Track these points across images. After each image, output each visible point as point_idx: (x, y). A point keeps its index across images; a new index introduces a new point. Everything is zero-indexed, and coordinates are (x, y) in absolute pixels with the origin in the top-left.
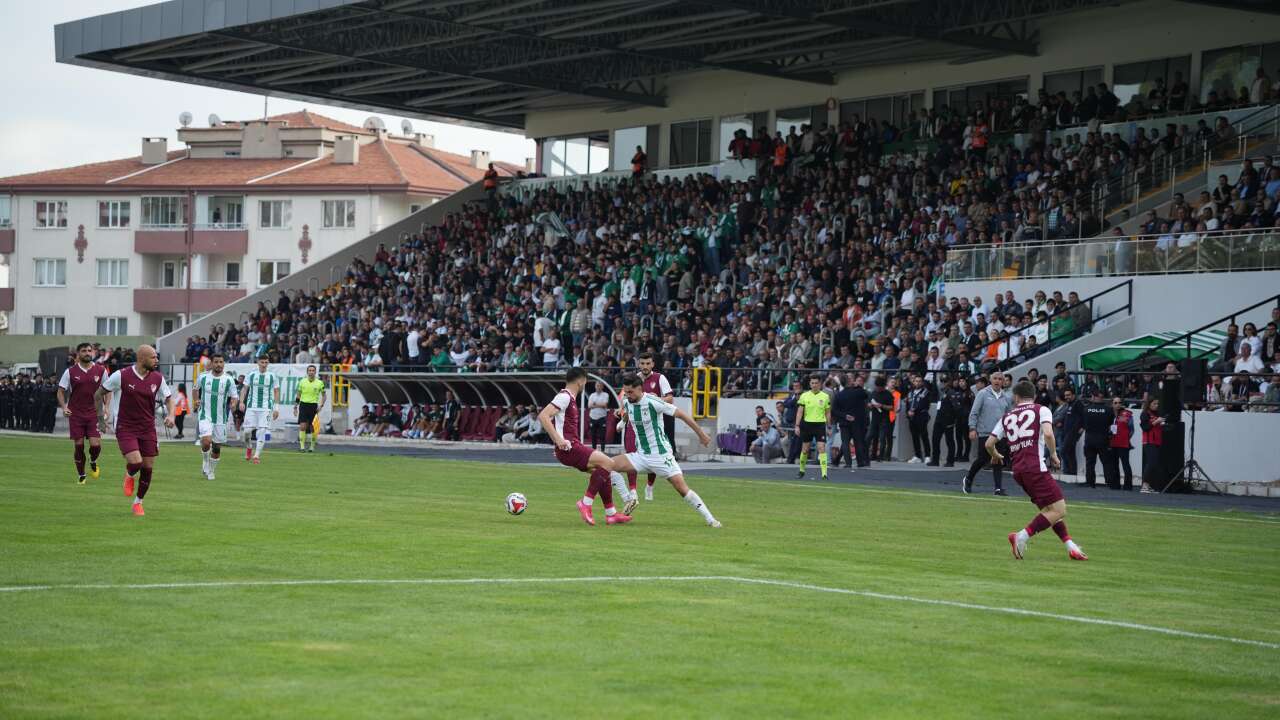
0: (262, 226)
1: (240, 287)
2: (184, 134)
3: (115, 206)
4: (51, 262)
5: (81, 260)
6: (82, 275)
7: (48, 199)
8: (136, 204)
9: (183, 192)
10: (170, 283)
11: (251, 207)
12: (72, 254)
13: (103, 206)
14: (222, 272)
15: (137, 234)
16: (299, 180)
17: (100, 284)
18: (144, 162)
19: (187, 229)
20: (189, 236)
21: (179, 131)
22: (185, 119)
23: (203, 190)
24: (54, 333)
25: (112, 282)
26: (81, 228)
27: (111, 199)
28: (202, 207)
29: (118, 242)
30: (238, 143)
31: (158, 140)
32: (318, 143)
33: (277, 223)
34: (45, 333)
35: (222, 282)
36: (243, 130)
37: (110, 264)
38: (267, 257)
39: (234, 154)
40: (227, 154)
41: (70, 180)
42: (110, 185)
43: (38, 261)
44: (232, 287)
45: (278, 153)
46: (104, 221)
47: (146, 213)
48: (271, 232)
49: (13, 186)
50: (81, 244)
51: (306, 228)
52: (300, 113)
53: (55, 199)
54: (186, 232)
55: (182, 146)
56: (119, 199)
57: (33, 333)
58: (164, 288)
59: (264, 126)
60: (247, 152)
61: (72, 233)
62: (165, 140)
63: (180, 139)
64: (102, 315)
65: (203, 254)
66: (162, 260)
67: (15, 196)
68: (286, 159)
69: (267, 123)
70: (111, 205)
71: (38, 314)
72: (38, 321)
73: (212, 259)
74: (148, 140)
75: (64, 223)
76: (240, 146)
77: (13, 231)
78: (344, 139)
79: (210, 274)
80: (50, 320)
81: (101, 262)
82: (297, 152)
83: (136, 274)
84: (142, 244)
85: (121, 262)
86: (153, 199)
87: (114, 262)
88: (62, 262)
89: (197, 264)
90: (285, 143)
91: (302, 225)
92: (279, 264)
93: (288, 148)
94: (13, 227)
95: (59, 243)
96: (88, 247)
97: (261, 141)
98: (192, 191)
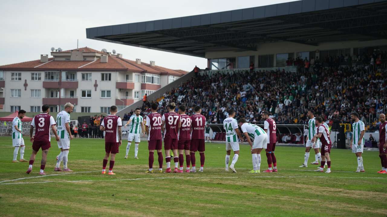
0: (82, 80)
1: (74, 98)
2: (53, 54)
3: (36, 74)
4: (16, 90)
5: (26, 90)
6: (26, 94)
7: (15, 72)
8: (43, 74)
9: (58, 70)
10: (52, 96)
11: (79, 75)
12: (23, 88)
13: (33, 74)
14: (69, 94)
15: (44, 82)
16: (93, 67)
17: (31, 96)
18: (41, 61)
19: (59, 81)
20: (60, 83)
21: (51, 53)
22: (53, 49)
23: (64, 70)
24: (37, 111)
25: (35, 96)
26: (26, 80)
27: (35, 72)
28: (64, 74)
29: (38, 85)
30: (70, 56)
31: (46, 55)
32: (94, 56)
33: (87, 79)
34: (34, 111)
35: (69, 96)
36: (71, 53)
37: (35, 91)
38: (84, 89)
39: (68, 59)
40: (66, 59)
41: (21, 67)
42: (35, 68)
43: (12, 90)
44: (72, 98)
45: (82, 59)
46: (33, 78)
47: (46, 76)
48: (85, 82)
49: (4, 68)
50: (26, 85)
51: (96, 81)
52: (85, 48)
53: (18, 72)
54: (59, 82)
55: (52, 57)
56: (37, 72)
57: (30, 112)
58: (50, 98)
59: (78, 52)
60: (72, 59)
61: (22, 82)
62: (48, 55)
63: (51, 55)
64: (32, 105)
65: (64, 88)
66: (51, 90)
67: (5, 72)
68: (85, 61)
69: (78, 51)
70: (35, 74)
71: (12, 105)
72: (12, 107)
73: (66, 90)
74: (42, 55)
75: (20, 79)
76: (70, 57)
77: (4, 82)
78: (103, 55)
79: (66, 94)
80: (16, 107)
81: (32, 90)
82: (88, 59)
83: (43, 94)
84: (45, 85)
85: (38, 90)
86: (48, 72)
87: (36, 90)
88: (20, 90)
89: (62, 91)
90: (84, 56)
91: (95, 80)
92: (88, 91)
93: (85, 58)
94: (4, 80)
95: (19, 85)
96: (28, 86)
97: (77, 56)
98: (61, 70)
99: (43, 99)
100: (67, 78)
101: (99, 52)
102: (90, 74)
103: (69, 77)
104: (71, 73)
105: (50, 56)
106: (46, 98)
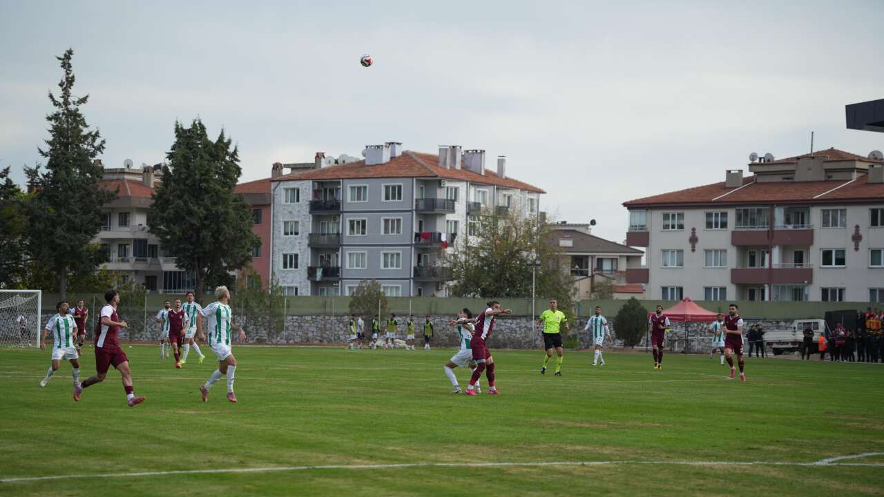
0: (823, 226)
1: (804, 267)
2: (754, 167)
3: (717, 215)
4: (673, 252)
5: (693, 250)
6: (695, 260)
7: (670, 212)
8: (732, 215)
9: (766, 205)
10: (752, 264)
11: (816, 215)
12: (687, 247)
13: (709, 215)
14: (792, 257)
15: (733, 233)
16: (850, 195)
17: (706, 265)
18: (727, 186)
19: (768, 229)
20: (771, 233)
21: (750, 165)
22: (753, 157)
23: (780, 203)
25: (715, 265)
26: (694, 230)
27: (714, 211)
28: (779, 214)
29: (720, 239)
30: (793, 172)
31: (737, 172)
32: (852, 170)
33: (835, 224)
35: (791, 264)
36: (797, 163)
37: (713, 253)
38: (827, 247)
39: (788, 179)
40: (784, 179)
41: (684, 199)
42: (714, 202)
43: (664, 251)
44: (798, 267)
45: (822, 177)
46: (709, 225)
47: (739, 218)
48: (830, 231)
49: (649, 204)
50: (693, 240)
51: (857, 227)
52: (829, 150)
53: (676, 212)
54: (768, 231)
55: (752, 174)
56: (719, 211)
58: (748, 267)
59: (812, 160)
60: (797, 178)
61: (687, 233)
62: (742, 171)
63: (750, 170)
64: (708, 285)
65: (780, 246)
66: (749, 249)
67: (650, 211)
68: (828, 182)
69: (813, 158)
70: (714, 215)
71: (665, 285)
72: (664, 289)
73: (785, 249)
74: (730, 171)
75: (681, 227)
76: (794, 174)
77: (648, 233)
78: (875, 166)
79: (784, 258)
80: (672, 289)
81: (707, 251)
82: (836, 176)
83: (732, 259)
84: (736, 239)
85: (721, 251)
86: (744, 210)
87: (716, 251)
88: (680, 252)
89: (776, 252)
90: (827, 171)
91: (854, 225)
92: (837, 251)
93: (830, 174)
94: (648, 230)
95: (679, 239)
96: (699, 242)
97: (809, 170)
98: (772, 204)
99: (733, 270)
100: (788, 221)
101: (864, 158)
102: (841, 210)
103: (792, 220)
104: (797, 211)
105: (747, 174)
106: (740, 268)
